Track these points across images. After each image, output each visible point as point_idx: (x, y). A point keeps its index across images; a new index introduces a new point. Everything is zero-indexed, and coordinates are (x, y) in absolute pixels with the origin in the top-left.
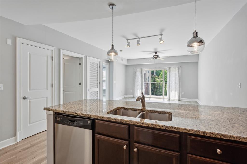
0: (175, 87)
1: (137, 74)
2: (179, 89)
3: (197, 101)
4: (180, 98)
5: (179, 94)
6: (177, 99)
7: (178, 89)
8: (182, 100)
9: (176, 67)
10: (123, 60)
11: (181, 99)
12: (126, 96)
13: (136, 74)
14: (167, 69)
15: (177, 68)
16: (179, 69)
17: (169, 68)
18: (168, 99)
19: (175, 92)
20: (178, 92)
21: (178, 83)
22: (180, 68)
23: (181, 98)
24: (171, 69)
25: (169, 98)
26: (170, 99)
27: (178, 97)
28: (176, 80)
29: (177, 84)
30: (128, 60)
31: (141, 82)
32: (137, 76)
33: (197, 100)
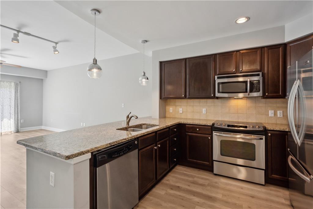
0: (10, 113)
5: (16, 122)
6: (13, 131)
7: (15, 116)
8: (21, 131)
9: (11, 82)
15: (13, 84)
16: (16, 85)
19: (10, 121)
20: (15, 120)
21: (15, 106)
22: (19, 85)
23: (21, 127)
28: (10, 102)
29: (14, 108)
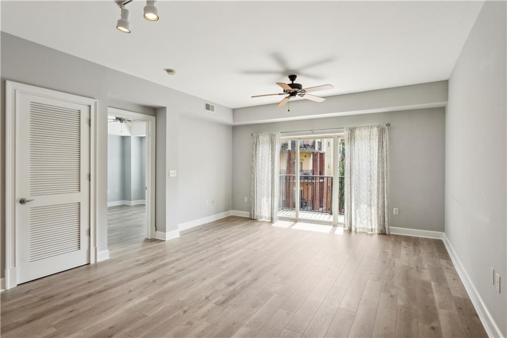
0: (370, 191)
1: (261, 149)
2: (380, 197)
3: (442, 236)
4: (386, 227)
6: (376, 228)
8: (392, 233)
9: (372, 127)
10: (213, 110)
11: (389, 229)
12: (232, 213)
13: (256, 150)
14: (345, 134)
15: (375, 131)
17: (352, 131)
18: (347, 228)
20: (378, 207)
21: (379, 177)
22: (387, 131)
24: (357, 132)
25: (351, 224)
26: (353, 229)
27: (378, 223)
28: (371, 169)
29: (376, 181)
30: (234, 111)
31: (270, 175)
32: (260, 155)
33: (444, 233)
